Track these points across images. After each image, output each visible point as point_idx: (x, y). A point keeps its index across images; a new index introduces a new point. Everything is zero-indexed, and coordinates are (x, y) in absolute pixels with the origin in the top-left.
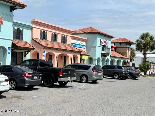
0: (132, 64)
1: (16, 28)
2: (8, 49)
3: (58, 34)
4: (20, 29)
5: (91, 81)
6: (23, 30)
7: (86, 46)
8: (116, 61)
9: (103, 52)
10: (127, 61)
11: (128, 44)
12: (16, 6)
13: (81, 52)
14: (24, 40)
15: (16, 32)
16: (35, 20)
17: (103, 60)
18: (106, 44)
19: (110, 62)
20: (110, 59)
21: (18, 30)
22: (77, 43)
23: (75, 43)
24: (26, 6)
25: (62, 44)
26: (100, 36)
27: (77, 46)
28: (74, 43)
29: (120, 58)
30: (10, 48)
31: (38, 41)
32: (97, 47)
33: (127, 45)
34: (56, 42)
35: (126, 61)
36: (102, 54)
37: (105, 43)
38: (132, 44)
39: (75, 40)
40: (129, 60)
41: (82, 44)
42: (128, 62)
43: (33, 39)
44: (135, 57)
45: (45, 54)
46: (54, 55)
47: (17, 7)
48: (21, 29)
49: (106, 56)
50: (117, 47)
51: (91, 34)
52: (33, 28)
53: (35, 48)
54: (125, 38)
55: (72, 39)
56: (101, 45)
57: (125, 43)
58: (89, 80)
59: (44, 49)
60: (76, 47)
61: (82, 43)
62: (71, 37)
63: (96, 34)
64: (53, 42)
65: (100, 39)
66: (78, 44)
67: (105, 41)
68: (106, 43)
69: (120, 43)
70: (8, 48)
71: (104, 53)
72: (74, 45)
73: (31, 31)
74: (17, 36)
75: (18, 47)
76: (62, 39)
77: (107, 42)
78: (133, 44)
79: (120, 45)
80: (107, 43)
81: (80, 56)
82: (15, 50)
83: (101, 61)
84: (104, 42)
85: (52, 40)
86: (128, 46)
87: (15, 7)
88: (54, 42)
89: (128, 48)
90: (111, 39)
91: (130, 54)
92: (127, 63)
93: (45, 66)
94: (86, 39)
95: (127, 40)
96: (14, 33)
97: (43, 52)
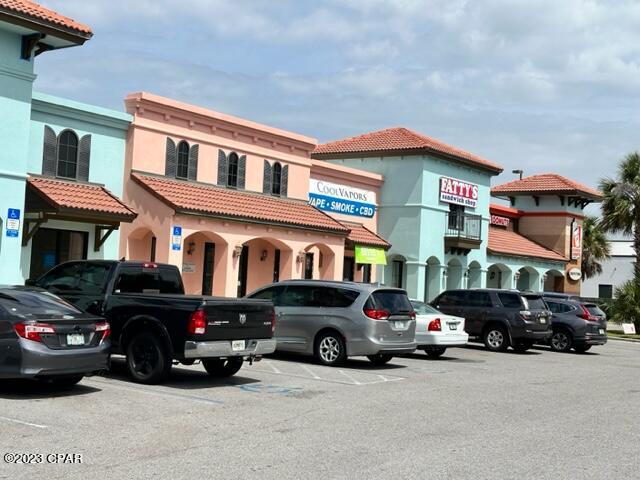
0: (600, 286)
1: (58, 130)
2: (9, 217)
3: (248, 157)
4: (76, 131)
5: (365, 359)
6: (88, 138)
7: (378, 209)
8: (513, 274)
9: (454, 233)
10: (568, 274)
11: (570, 198)
12: (44, 36)
13: (349, 231)
14: (92, 179)
15: (56, 144)
16: (141, 94)
17: (453, 269)
18: (465, 199)
19: (484, 277)
20: (486, 265)
21: (69, 135)
22: (335, 196)
23: (329, 195)
24: (90, 34)
25: (269, 196)
26: (438, 166)
27: (338, 206)
28: (323, 194)
29: (532, 258)
30: (17, 212)
31: (151, 186)
32: (423, 210)
33: (566, 203)
34: (239, 191)
35: (563, 273)
36: (447, 240)
37: (461, 193)
38: (588, 202)
39: (326, 181)
40: (576, 272)
41: (358, 200)
42: (570, 279)
43: (133, 178)
44: (607, 256)
45: (180, 240)
46: (225, 244)
47: (49, 39)
48: (80, 134)
49: (467, 251)
50: (521, 214)
51: (399, 158)
52: (136, 130)
53: (136, 215)
54: (556, 177)
55: (311, 177)
56: (441, 202)
57: (556, 196)
58: (350, 351)
59: (177, 219)
60: (327, 213)
61: (360, 196)
62: (309, 170)
63: (420, 158)
64: (223, 188)
65: (439, 176)
66: (340, 197)
67: (462, 185)
68: (467, 195)
69: (537, 196)
70: (10, 211)
71: (458, 239)
72: (321, 202)
73: (124, 141)
74: (60, 162)
75: (57, 211)
76: (266, 178)
77: (471, 192)
78: (592, 201)
79: (537, 204)
80: (471, 197)
81: (346, 249)
82: (46, 221)
83: (442, 270)
84: (455, 192)
85: (220, 179)
86: (571, 209)
87: (42, 41)
88: (229, 190)
89: (569, 219)
90: (490, 176)
91: (578, 243)
92: (566, 281)
93: (145, 290)
94: (379, 177)
95: (566, 183)
96: (47, 148)
97: (172, 230)
